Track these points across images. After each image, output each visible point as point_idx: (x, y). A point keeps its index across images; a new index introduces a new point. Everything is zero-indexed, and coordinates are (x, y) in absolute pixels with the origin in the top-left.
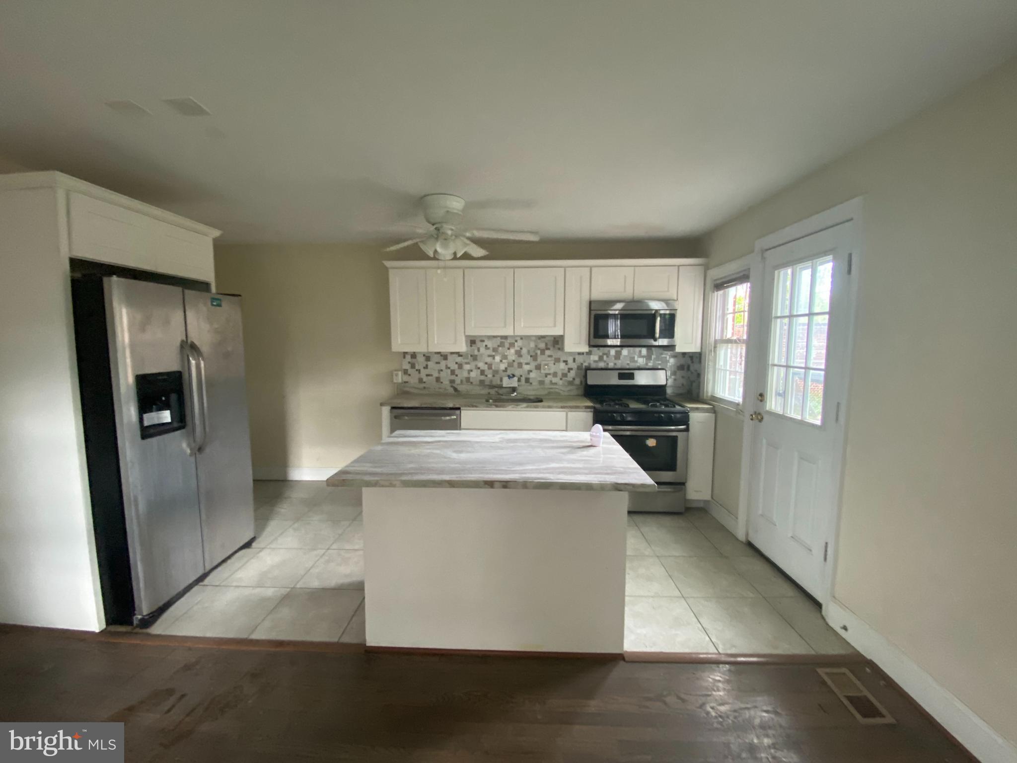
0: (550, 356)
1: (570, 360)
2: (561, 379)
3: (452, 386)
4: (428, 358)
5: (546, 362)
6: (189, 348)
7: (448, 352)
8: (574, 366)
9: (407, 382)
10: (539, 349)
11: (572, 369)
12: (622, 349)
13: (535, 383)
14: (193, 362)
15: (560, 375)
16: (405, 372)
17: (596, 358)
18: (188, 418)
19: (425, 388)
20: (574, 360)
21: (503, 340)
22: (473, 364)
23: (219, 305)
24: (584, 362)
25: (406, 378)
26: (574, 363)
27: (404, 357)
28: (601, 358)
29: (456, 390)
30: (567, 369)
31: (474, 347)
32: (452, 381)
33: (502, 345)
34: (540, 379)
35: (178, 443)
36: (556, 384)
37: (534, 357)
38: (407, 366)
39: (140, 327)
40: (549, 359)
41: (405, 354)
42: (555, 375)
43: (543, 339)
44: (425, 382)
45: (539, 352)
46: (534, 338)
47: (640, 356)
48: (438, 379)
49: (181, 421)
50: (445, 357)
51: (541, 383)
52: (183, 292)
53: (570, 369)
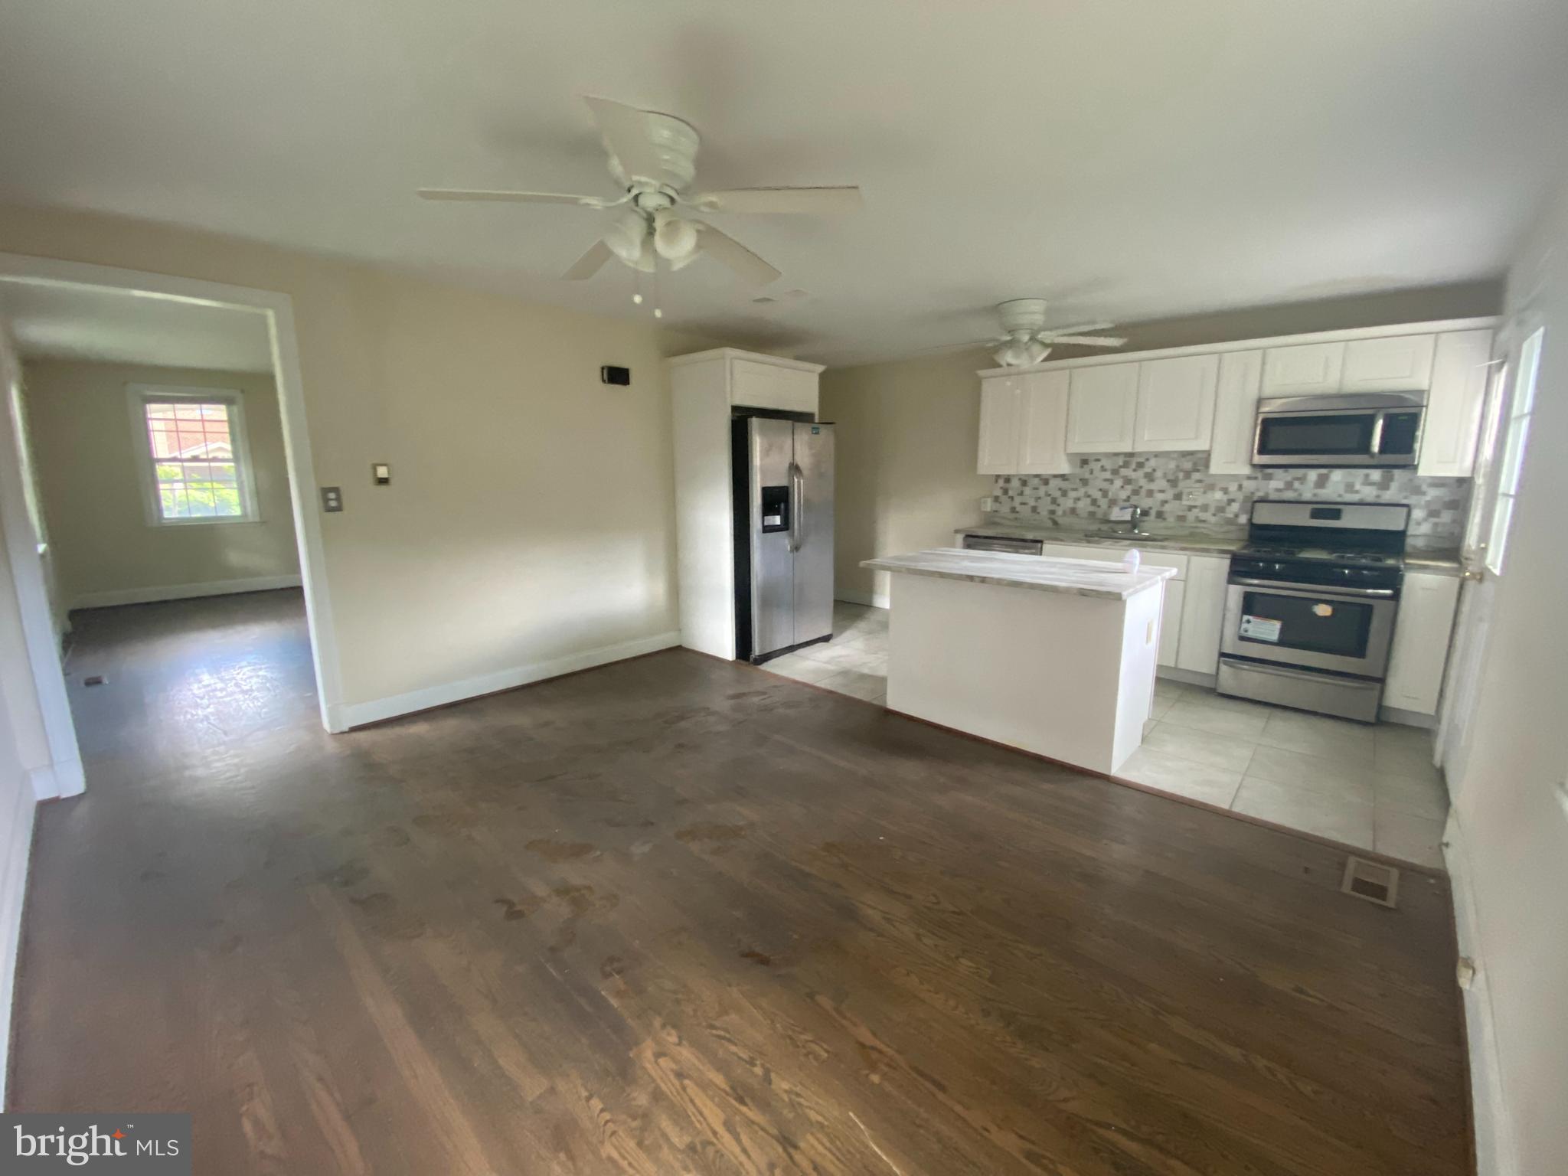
0: (1200, 481)
1: (1233, 487)
2: (1214, 515)
3: (1050, 519)
4: (1024, 483)
5: (1191, 490)
6: (794, 469)
7: (1050, 475)
8: (1240, 496)
9: (996, 511)
10: (1182, 471)
11: (1233, 501)
12: (1330, 472)
13: (1171, 520)
14: (796, 480)
15: (1212, 510)
16: (996, 499)
17: (1280, 485)
18: (791, 525)
19: (1016, 519)
20: (1240, 487)
21: (1127, 459)
22: (1081, 492)
23: (817, 433)
24: (1258, 490)
25: (996, 506)
26: (1239, 493)
27: (997, 481)
28: (1289, 485)
29: (1055, 523)
30: (1226, 501)
31: (1087, 468)
32: (1053, 512)
33: (1126, 465)
34: (1181, 514)
35: (783, 540)
36: (1204, 521)
37: (1173, 483)
38: (998, 493)
39: (766, 452)
40: (1198, 485)
41: (998, 477)
42: (1205, 508)
43: (1189, 457)
44: (1017, 512)
45: (1181, 475)
46: (1176, 455)
47: (1367, 482)
48: (1034, 509)
49: (786, 526)
50: (1046, 482)
51: (1181, 518)
52: (793, 425)
53: (1231, 501)
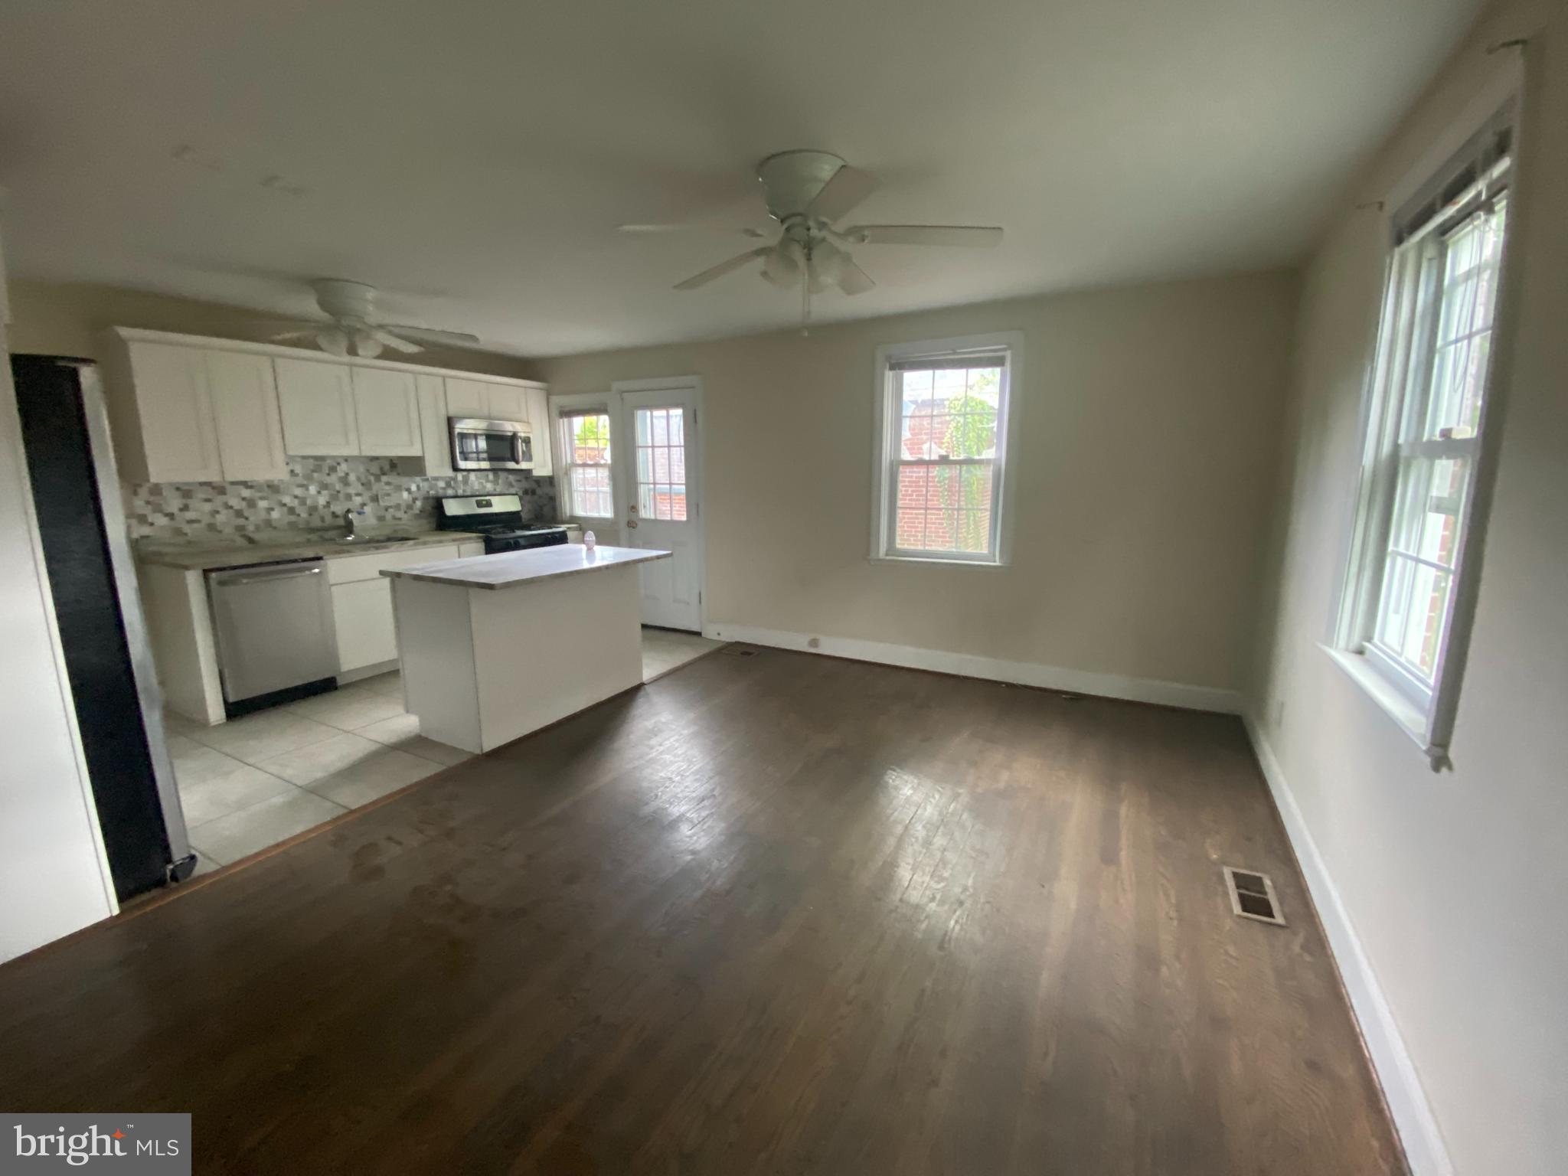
1: (414, 488)
2: (405, 512)
3: (241, 535)
5: (384, 492)
9: (147, 537)
10: (372, 474)
15: (403, 507)
16: (142, 519)
17: (443, 485)
19: (188, 543)
20: (418, 488)
21: (318, 463)
22: (273, 499)
24: (431, 489)
26: (419, 492)
28: (448, 484)
30: (411, 499)
32: (241, 528)
33: (317, 469)
34: (380, 514)
36: (400, 519)
37: (366, 485)
38: (144, 509)
42: (398, 507)
44: (186, 534)
45: (372, 479)
46: (362, 460)
47: (488, 481)
48: (211, 527)
51: (381, 519)
53: (415, 500)
